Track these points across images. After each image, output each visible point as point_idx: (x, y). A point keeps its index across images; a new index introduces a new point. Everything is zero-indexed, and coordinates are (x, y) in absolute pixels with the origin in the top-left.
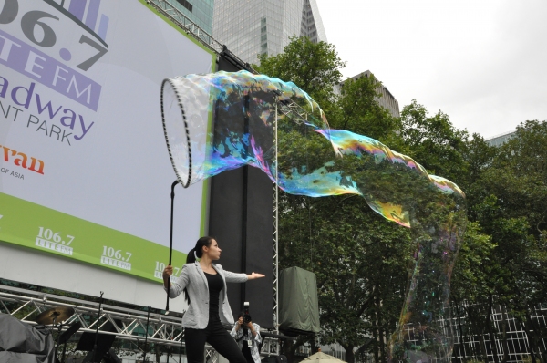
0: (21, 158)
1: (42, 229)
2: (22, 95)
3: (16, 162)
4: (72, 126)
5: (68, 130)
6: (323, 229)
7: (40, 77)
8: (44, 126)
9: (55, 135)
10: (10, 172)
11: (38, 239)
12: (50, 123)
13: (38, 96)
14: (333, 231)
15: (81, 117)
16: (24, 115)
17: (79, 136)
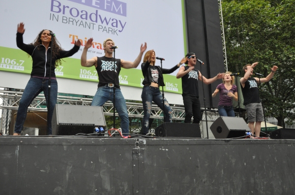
0: (99, 45)
2: (94, 17)
3: (98, 47)
4: (117, 26)
5: (115, 28)
8: (105, 29)
9: (110, 32)
10: (96, 52)
12: (107, 27)
16: (96, 26)
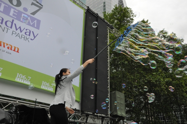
0: (10, 46)
1: (18, 74)
2: (9, 24)
3: (8, 48)
4: (29, 35)
5: (28, 37)
7: (16, 17)
8: (18, 35)
9: (23, 39)
10: (5, 52)
11: (16, 78)
13: (15, 24)
15: (33, 32)
16: (10, 31)
17: (33, 39)
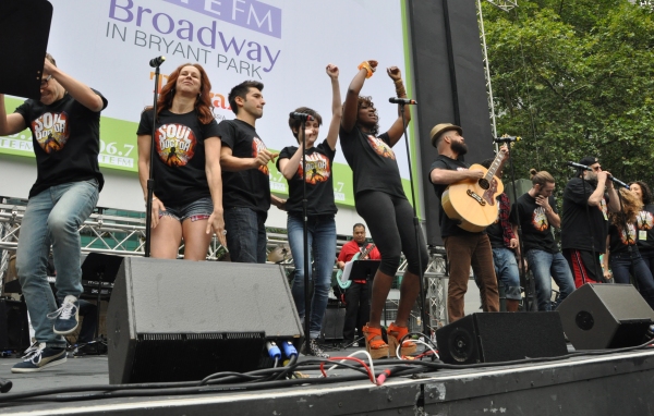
0: (219, 99)
2: (207, 36)
3: (216, 104)
4: (259, 59)
5: (256, 63)
6: (549, 133)
7: (219, 13)
8: (232, 64)
9: (244, 71)
13: (221, 34)
14: (560, 134)
15: (266, 48)
17: (268, 68)
